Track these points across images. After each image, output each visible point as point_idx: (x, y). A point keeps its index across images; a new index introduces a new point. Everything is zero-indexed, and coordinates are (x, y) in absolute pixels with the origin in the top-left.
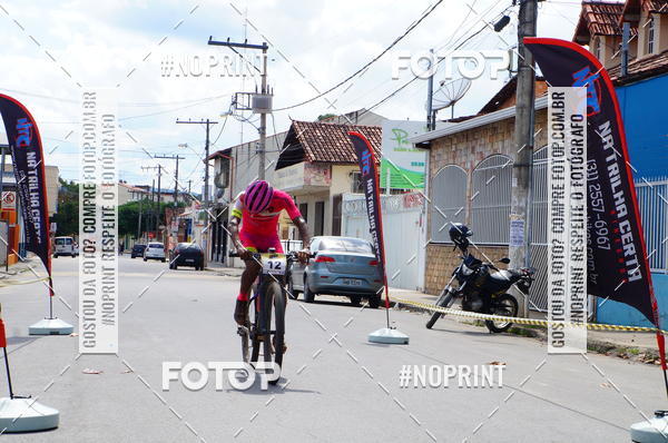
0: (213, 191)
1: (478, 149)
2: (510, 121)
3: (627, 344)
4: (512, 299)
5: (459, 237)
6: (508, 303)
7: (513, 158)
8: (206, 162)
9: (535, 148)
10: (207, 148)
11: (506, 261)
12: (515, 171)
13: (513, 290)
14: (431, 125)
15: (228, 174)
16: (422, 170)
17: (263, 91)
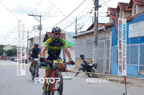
0: (29, 47)
1: (86, 38)
2: (93, 32)
3: (117, 79)
4: (93, 70)
5: (82, 57)
6: (92, 71)
7: (94, 40)
8: (28, 40)
9: (98, 38)
10: (28, 37)
11: (92, 62)
12: (94, 43)
13: (93, 68)
14: (76, 33)
15: (32, 43)
16: (74, 42)
17: (40, 25)
